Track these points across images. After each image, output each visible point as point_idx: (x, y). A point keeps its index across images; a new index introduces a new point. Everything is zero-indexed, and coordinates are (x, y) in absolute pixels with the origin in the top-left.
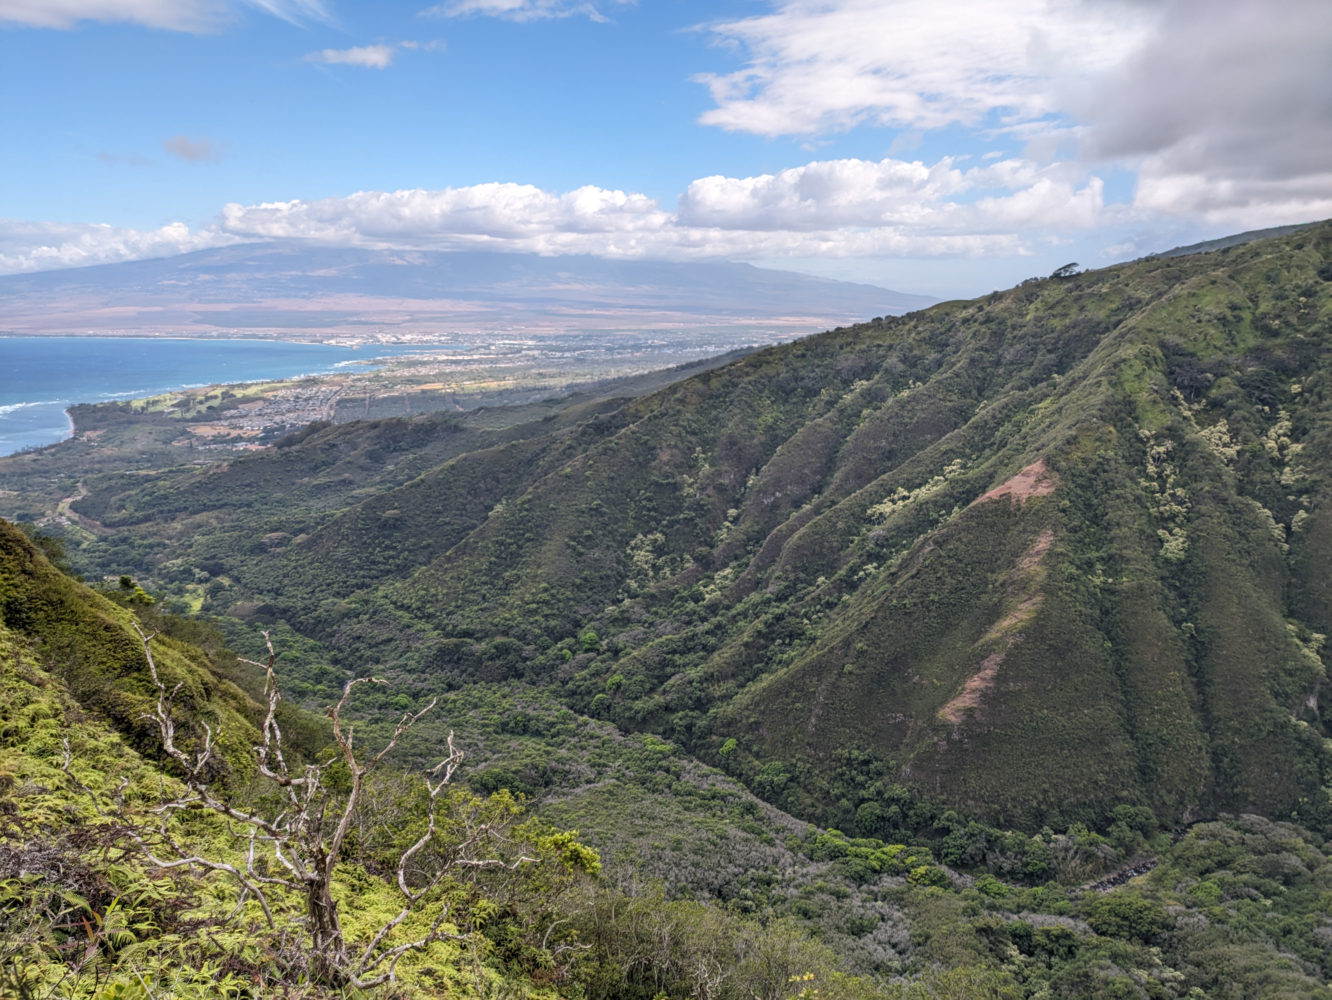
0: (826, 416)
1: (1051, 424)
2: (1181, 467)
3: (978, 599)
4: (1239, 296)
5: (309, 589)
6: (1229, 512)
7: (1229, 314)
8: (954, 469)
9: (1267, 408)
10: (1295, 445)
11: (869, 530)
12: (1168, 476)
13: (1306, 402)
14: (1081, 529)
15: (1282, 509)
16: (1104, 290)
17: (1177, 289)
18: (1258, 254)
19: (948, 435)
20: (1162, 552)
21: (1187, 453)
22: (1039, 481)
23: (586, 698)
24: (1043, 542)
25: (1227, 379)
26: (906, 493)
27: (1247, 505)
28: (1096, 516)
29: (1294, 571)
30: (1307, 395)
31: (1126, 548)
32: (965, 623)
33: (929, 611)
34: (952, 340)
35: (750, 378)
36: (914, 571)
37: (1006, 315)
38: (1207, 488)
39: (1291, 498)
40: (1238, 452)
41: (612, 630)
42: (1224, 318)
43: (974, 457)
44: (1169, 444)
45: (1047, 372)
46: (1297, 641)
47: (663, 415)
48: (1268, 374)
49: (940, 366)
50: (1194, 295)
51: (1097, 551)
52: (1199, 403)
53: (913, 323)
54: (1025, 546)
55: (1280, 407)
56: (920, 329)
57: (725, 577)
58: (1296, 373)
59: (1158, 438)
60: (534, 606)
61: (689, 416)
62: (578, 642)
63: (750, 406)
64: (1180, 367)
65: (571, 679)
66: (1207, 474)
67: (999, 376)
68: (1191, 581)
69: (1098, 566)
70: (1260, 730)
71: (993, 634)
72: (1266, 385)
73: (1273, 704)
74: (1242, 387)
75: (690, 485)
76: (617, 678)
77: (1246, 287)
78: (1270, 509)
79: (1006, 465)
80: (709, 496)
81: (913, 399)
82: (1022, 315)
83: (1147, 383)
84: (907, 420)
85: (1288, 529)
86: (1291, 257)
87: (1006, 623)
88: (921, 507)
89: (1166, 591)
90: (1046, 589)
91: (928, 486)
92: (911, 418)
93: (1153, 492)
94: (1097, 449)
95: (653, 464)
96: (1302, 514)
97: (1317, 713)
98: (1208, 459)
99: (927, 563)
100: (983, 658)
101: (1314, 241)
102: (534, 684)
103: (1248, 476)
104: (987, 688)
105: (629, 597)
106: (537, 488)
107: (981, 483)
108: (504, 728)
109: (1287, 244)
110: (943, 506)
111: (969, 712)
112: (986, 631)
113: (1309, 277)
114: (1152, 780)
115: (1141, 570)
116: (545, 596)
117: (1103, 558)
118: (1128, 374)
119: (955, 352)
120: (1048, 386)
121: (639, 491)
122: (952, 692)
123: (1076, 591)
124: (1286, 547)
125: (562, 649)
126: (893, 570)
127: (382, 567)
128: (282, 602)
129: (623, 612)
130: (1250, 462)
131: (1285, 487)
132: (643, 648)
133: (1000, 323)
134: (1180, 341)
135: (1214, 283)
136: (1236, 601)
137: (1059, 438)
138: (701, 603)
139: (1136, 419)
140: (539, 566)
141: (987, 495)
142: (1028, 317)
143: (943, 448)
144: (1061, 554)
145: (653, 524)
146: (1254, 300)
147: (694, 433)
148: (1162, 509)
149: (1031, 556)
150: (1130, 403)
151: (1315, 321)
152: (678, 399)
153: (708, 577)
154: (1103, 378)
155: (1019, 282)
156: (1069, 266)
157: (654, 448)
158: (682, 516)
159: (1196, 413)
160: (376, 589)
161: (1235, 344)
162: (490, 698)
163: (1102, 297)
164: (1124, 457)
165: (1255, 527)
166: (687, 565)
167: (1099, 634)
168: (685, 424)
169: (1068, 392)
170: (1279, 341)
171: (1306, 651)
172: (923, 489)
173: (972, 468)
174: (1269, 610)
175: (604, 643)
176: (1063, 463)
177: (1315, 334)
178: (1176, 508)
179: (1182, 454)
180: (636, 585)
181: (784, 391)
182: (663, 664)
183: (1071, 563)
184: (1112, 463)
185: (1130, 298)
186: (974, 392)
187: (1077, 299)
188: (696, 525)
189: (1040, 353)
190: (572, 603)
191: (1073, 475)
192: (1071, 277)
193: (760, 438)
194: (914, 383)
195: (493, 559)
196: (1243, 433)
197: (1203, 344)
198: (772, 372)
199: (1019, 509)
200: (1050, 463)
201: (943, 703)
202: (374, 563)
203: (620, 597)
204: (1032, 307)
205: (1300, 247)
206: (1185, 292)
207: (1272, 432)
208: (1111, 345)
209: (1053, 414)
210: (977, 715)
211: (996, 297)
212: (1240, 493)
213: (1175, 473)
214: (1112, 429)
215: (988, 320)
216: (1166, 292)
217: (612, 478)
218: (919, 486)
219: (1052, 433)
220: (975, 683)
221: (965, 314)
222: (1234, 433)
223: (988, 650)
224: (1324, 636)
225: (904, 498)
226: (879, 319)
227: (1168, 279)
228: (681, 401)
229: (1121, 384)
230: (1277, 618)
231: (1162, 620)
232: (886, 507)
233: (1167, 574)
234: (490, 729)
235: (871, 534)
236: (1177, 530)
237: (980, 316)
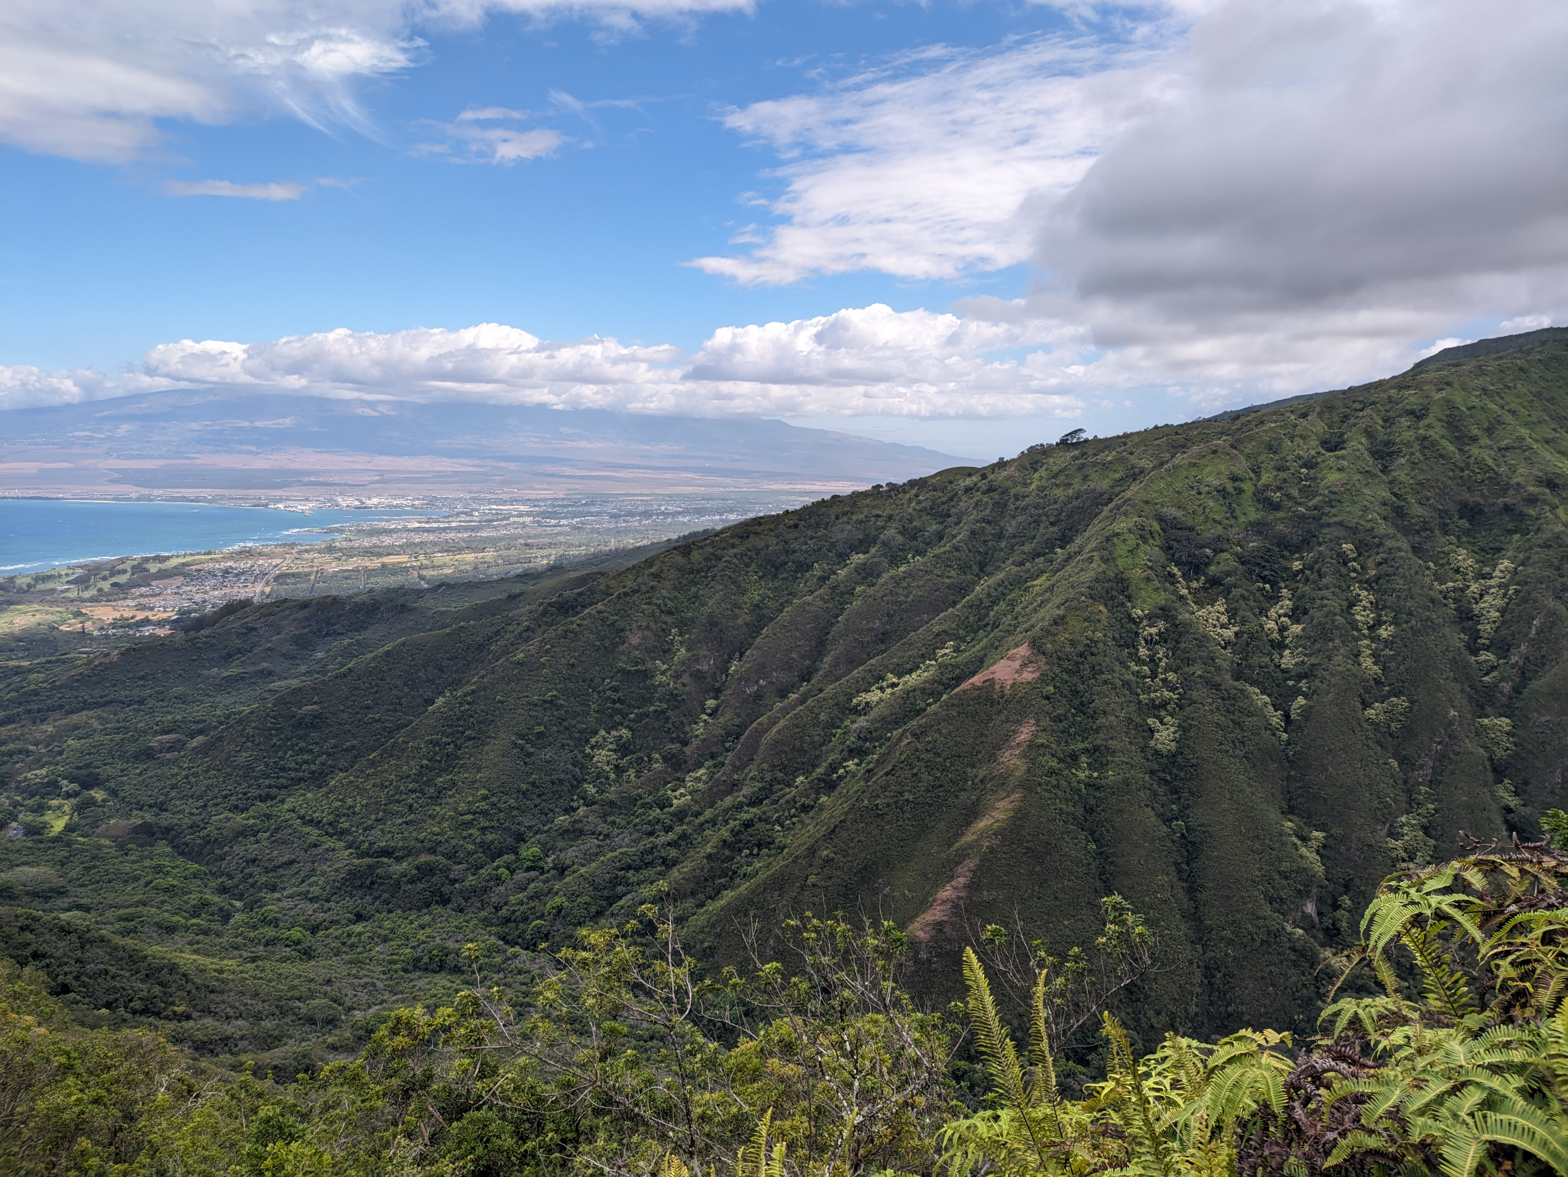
0: (816, 593)
1: (1042, 602)
2: (1174, 650)
3: (957, 797)
4: (1241, 466)
5: (201, 803)
6: (1223, 699)
7: (1229, 486)
8: (946, 652)
9: (1267, 586)
10: (1295, 626)
11: (853, 722)
12: (1160, 660)
13: (1307, 580)
14: (1066, 718)
15: (1280, 695)
16: (1109, 458)
17: (1179, 459)
18: (1262, 422)
19: (942, 615)
20: (1152, 743)
21: (1180, 634)
22: (1024, 665)
23: (522, 926)
24: (1025, 733)
25: (1226, 555)
26: (895, 680)
27: (1242, 691)
28: (1082, 704)
29: (1292, 763)
30: (1307, 572)
31: (1112, 739)
32: (942, 825)
33: (903, 812)
34: (953, 510)
35: (735, 550)
36: (890, 767)
37: (1009, 483)
38: (1199, 673)
39: (1291, 683)
40: (1236, 634)
41: (560, 844)
42: (1224, 489)
43: (968, 639)
44: (1161, 625)
45: (1049, 546)
46: (1295, 839)
47: (635, 592)
48: (1269, 550)
49: (941, 538)
50: (1195, 465)
51: (1083, 741)
52: (1197, 580)
53: (914, 492)
54: (1007, 738)
55: (1282, 585)
56: (921, 498)
57: (698, 780)
58: (1298, 549)
59: (1151, 618)
60: (469, 817)
61: (664, 592)
62: (518, 860)
63: (734, 582)
64: (1178, 541)
65: (506, 903)
66: (1200, 657)
67: (1002, 550)
68: (1182, 774)
69: (1084, 759)
70: (1253, 939)
71: (968, 838)
72: (1267, 561)
73: (1267, 910)
74: (1242, 563)
75: (663, 673)
76: (558, 900)
77: (1248, 457)
78: (1269, 695)
79: (997, 648)
80: (684, 685)
81: (909, 574)
82: (1025, 485)
83: (1142, 558)
84: (902, 598)
85: (1287, 717)
86: (1295, 426)
87: (982, 824)
88: (908, 694)
89: (1155, 786)
90: (1026, 786)
91: (919, 671)
92: (907, 596)
93: (1145, 677)
94: (1085, 630)
95: (621, 648)
96: (1301, 700)
97: (1316, 919)
98: (1202, 640)
99: (903, 757)
100: (957, 864)
101: (1318, 409)
102: (461, 911)
103: (1246, 660)
104: (959, 898)
105: (585, 805)
106: (483, 677)
107: (972, 668)
108: (416, 965)
109: (1292, 412)
110: (932, 694)
111: (939, 926)
112: (963, 834)
113: (1310, 448)
114: (1138, 1000)
115: (1127, 763)
116: (484, 806)
117: (1087, 750)
118: (1121, 549)
119: (957, 524)
120: (1045, 561)
121: (603, 679)
122: (923, 905)
123: (1057, 786)
124: (1285, 736)
125: (498, 867)
126: (871, 766)
127: (293, 775)
128: (166, 819)
129: (575, 822)
130: (1248, 645)
131: (1284, 671)
132: (594, 865)
133: (1003, 493)
134: (1179, 514)
135: (1215, 452)
136: (1228, 796)
137: (1047, 618)
138: (666, 810)
139: (1129, 598)
140: (479, 771)
141: (972, 681)
142: (1033, 486)
143: (937, 629)
144: (1042, 745)
145: (618, 718)
146: (1256, 471)
147: (670, 613)
148: (1152, 695)
149: (1012, 748)
150: (1122, 580)
151: (1316, 494)
152: (652, 574)
153: (678, 779)
154: (1095, 554)
155: (1024, 448)
156: (1076, 432)
157: (623, 630)
158: (652, 709)
159: (1194, 592)
160: (282, 802)
161: (1236, 518)
162: (405, 928)
163: (1106, 466)
164: (1114, 639)
165: (1250, 714)
166: (655, 766)
167: (1082, 835)
168: (658, 602)
169: (1064, 566)
170: (1280, 514)
171: (1303, 850)
172: (914, 675)
173: (964, 651)
174: (1265, 806)
175: (549, 860)
176: (1049, 646)
177: (1316, 508)
178: (1167, 694)
179: (1175, 636)
180: (594, 791)
181: (773, 566)
182: (614, 882)
183: (1053, 756)
184: (1101, 645)
185: (1133, 467)
186: (975, 568)
187: (1080, 468)
188: (668, 718)
189: (1042, 526)
190: (515, 812)
191: (1059, 658)
192: (1078, 443)
193: (744, 617)
194: (913, 557)
195: (425, 762)
196: (1241, 613)
197: (1201, 518)
198: (760, 544)
199: (1002, 697)
200: (1036, 645)
201: (912, 918)
202: (283, 769)
203: (575, 804)
204: (1036, 475)
205: (1304, 416)
206: (1186, 462)
207: (1272, 613)
208: (1107, 518)
209: (1046, 591)
210: (947, 929)
211: (1002, 464)
212: (1237, 679)
213: (1167, 657)
214: (1102, 608)
215: (991, 489)
216: (1167, 462)
217: (573, 665)
218: (910, 671)
219: (1042, 613)
220: (947, 893)
221: (968, 482)
222: (1232, 613)
223: (962, 855)
224: (1324, 834)
225: (894, 685)
226: (879, 486)
227: (1173, 447)
228: (656, 576)
229: (1114, 559)
230: (1273, 814)
231: (1150, 817)
232: (874, 696)
233: (1156, 767)
234: (398, 966)
235: (855, 726)
236: (1168, 718)
237: (983, 485)
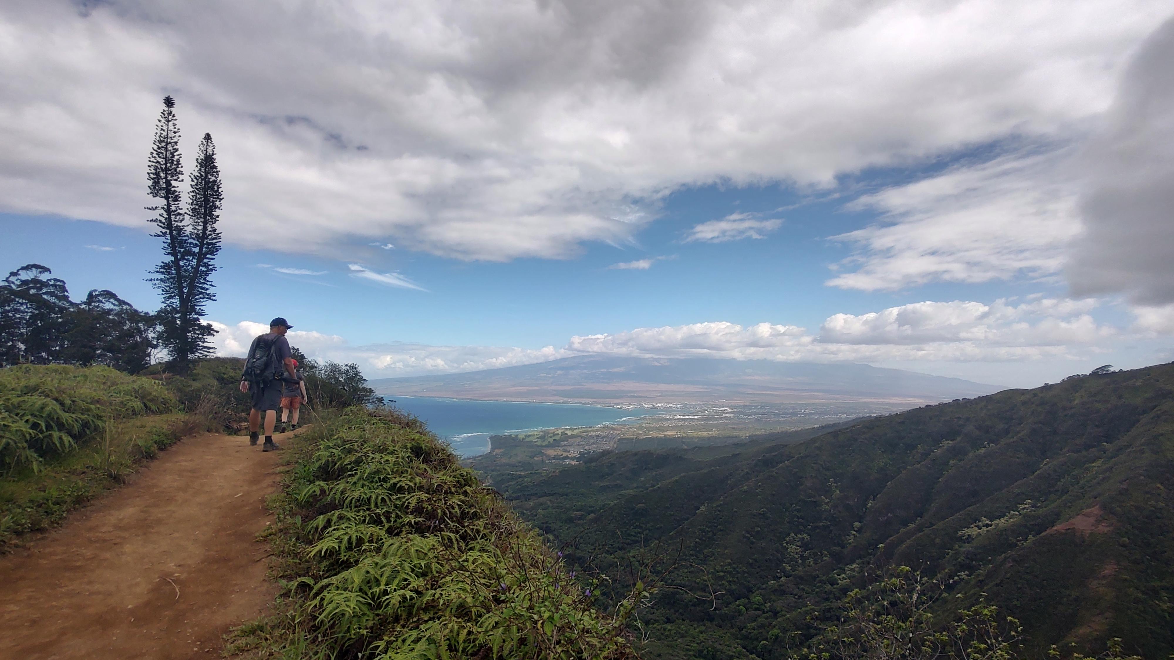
0: (922, 463)
1: (1104, 479)
3: (1056, 608)
8: (1026, 506)
11: (960, 547)
14: (1143, 562)
16: (1137, 384)
19: (1019, 482)
22: (1098, 522)
23: (755, 643)
24: (1109, 570)
26: (988, 522)
28: (1155, 553)
34: (1015, 416)
35: (866, 436)
36: (998, 581)
37: (1057, 400)
41: (773, 597)
45: (1097, 440)
47: (807, 456)
49: (1008, 433)
51: (1160, 581)
53: (983, 404)
54: (1092, 571)
56: (989, 407)
57: (853, 570)
60: (722, 574)
61: (824, 458)
62: (749, 602)
63: (867, 454)
65: (745, 627)
67: (1057, 442)
69: (1163, 593)
75: (827, 504)
76: (775, 631)
79: (1070, 507)
80: (840, 512)
81: (989, 455)
82: (1070, 400)
84: (985, 469)
87: (1082, 630)
88: (1002, 533)
90: (1115, 607)
91: (1006, 518)
92: (988, 468)
94: (1148, 500)
95: (801, 487)
99: (1008, 575)
102: (720, 627)
105: (785, 576)
106: (726, 497)
107: (1050, 519)
108: (699, 654)
110: (1020, 534)
116: (729, 568)
117: (1166, 587)
119: (1019, 424)
120: (1099, 451)
121: (792, 505)
123: (1145, 612)
125: (739, 606)
126: (981, 578)
127: (633, 538)
128: (579, 553)
129: (781, 585)
132: (794, 613)
133: (1053, 405)
137: (1113, 489)
138: (835, 586)
140: (726, 548)
141: (1055, 528)
143: (1016, 491)
144: (1126, 580)
145: (801, 528)
147: (828, 469)
149: (1098, 578)
152: (817, 447)
153: (841, 568)
154: (1145, 447)
155: (1065, 377)
156: (1104, 367)
157: (802, 477)
158: (821, 524)
160: (629, 552)
162: (692, 632)
163: (1137, 389)
166: (825, 558)
168: (822, 463)
169: (1116, 456)
172: (1002, 520)
173: (1041, 507)
175: (767, 606)
176: (1118, 509)
180: (790, 568)
182: (808, 626)
183: (1137, 588)
184: (1164, 512)
185: (1161, 390)
186: (1038, 453)
187: (1114, 390)
188: (831, 531)
189: (1089, 427)
190: (746, 575)
191: (1129, 519)
192: (1107, 374)
193: (875, 475)
194: (988, 444)
195: (697, 540)
199: (1084, 541)
200: (1107, 508)
202: (630, 535)
203: (779, 575)
204: (1078, 395)
208: (1150, 423)
209: (1105, 471)
211: (1048, 387)
214: (1159, 485)
215: (1043, 403)
217: (774, 495)
218: (999, 518)
219: (1106, 486)
221: (1024, 398)
225: (987, 526)
226: (957, 400)
228: (819, 448)
229: (1163, 452)
232: (974, 531)
234: (691, 653)
235: (963, 549)
237: (1036, 400)
